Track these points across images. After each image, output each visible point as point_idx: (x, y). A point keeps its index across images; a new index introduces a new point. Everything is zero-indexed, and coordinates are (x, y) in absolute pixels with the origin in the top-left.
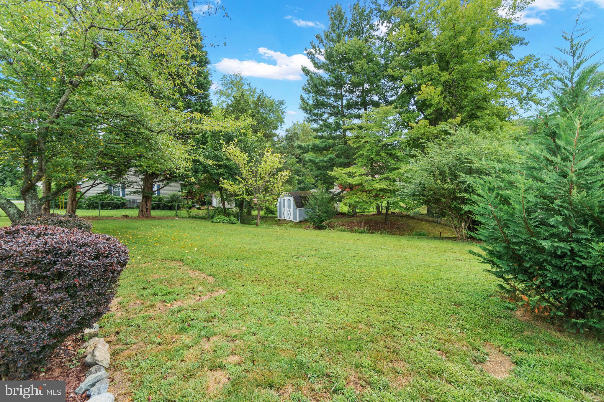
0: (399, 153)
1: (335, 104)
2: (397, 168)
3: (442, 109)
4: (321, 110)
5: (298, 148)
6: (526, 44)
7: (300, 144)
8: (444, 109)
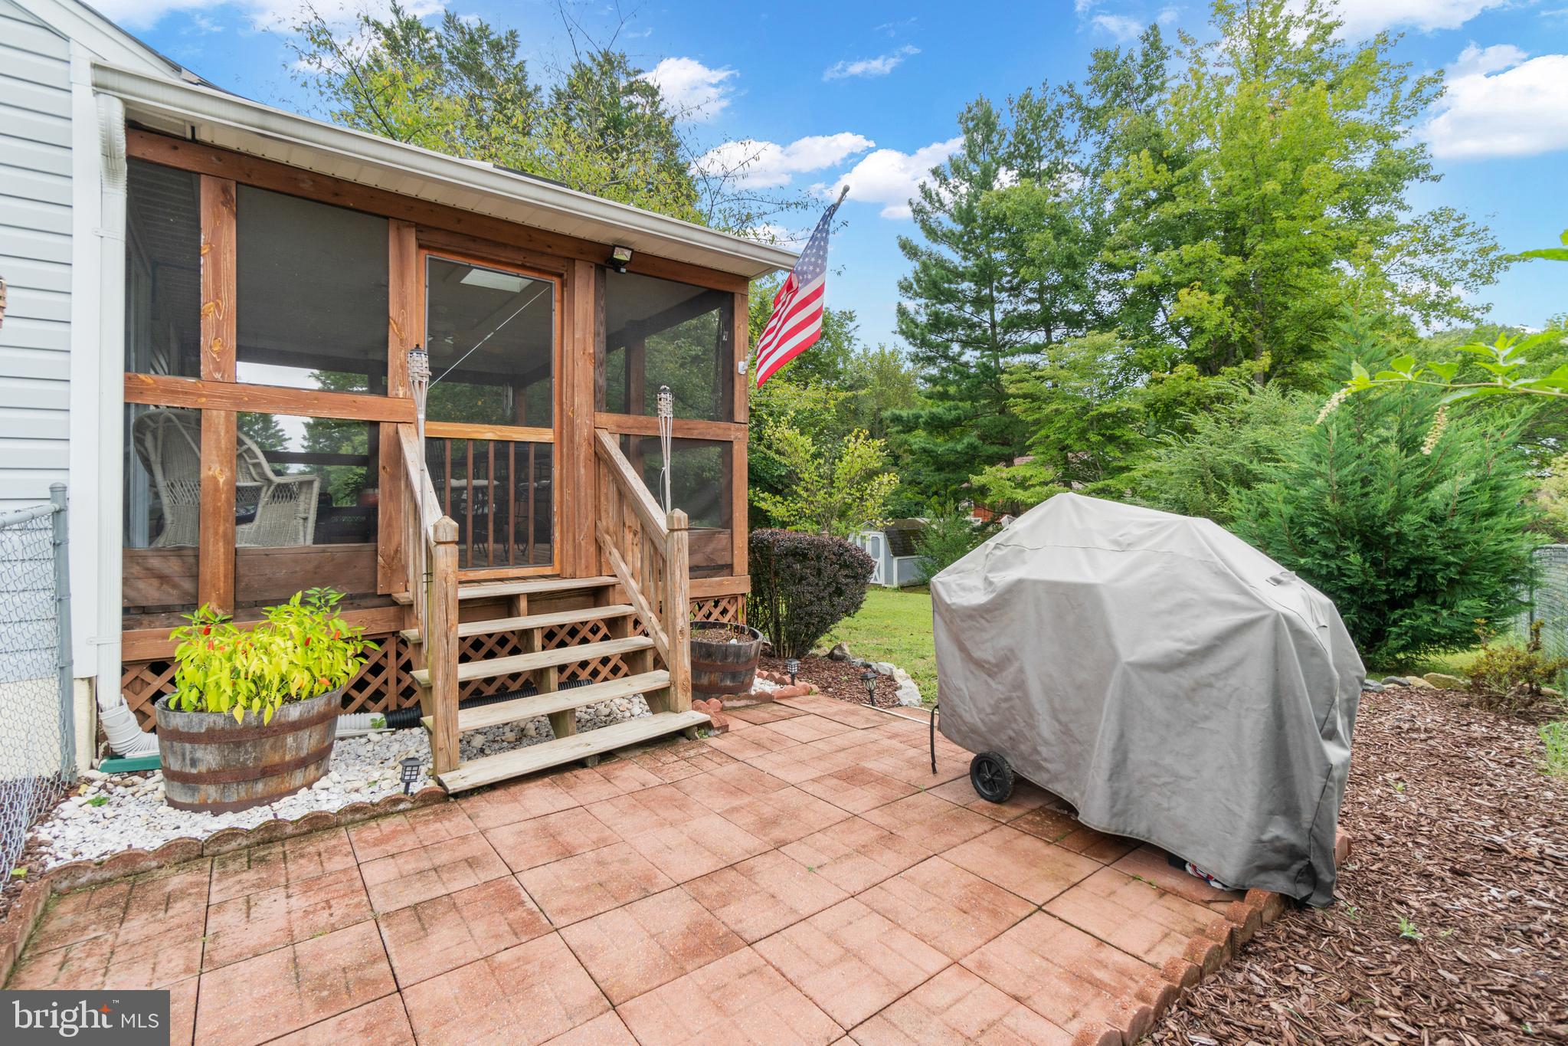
0: (1130, 433)
1: (976, 320)
2: (1128, 469)
3: (1229, 335)
4: (945, 336)
5: (892, 421)
6: (1436, 179)
7: (897, 412)
8: (1235, 337)
